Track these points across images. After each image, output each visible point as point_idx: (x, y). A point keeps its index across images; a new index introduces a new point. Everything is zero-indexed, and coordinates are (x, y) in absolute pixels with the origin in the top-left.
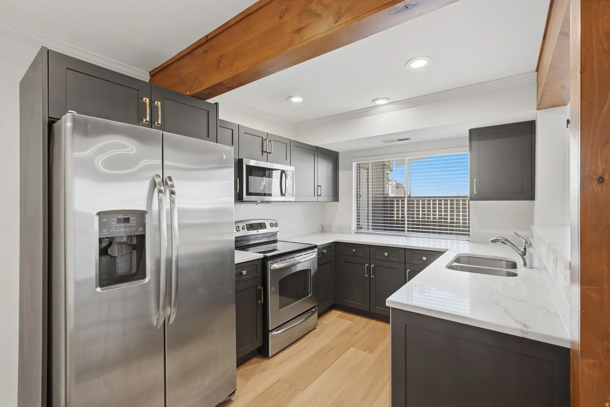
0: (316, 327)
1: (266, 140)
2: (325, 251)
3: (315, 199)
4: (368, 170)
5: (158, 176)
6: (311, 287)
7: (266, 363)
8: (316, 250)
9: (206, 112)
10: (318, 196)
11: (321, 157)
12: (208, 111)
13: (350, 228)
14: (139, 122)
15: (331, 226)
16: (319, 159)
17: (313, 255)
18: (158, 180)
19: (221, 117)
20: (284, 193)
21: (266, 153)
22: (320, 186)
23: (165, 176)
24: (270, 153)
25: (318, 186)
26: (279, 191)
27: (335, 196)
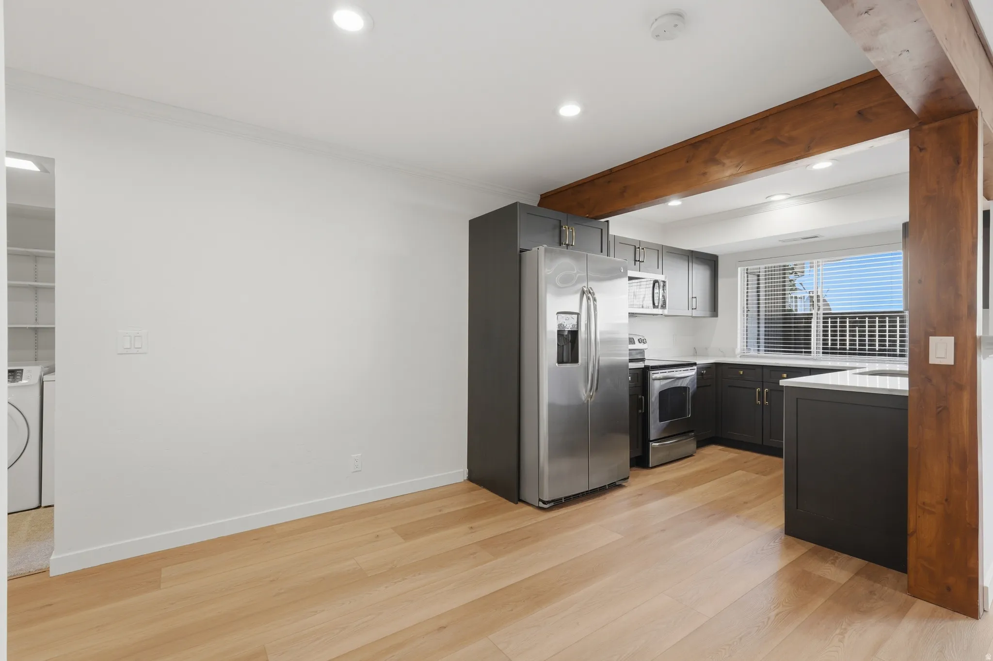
0: (694, 454)
1: (639, 248)
2: (705, 371)
3: (689, 313)
4: (758, 276)
5: (584, 287)
6: (689, 409)
7: (645, 471)
8: (695, 367)
9: (600, 230)
10: (693, 309)
11: (696, 263)
12: (602, 230)
13: (734, 350)
14: (560, 246)
15: (706, 349)
16: (694, 265)
17: (692, 372)
18: (585, 289)
19: (611, 233)
20: (656, 304)
21: (638, 262)
22: (696, 298)
23: (589, 287)
24: (643, 262)
25: (693, 298)
26: (651, 302)
27: (714, 310)
